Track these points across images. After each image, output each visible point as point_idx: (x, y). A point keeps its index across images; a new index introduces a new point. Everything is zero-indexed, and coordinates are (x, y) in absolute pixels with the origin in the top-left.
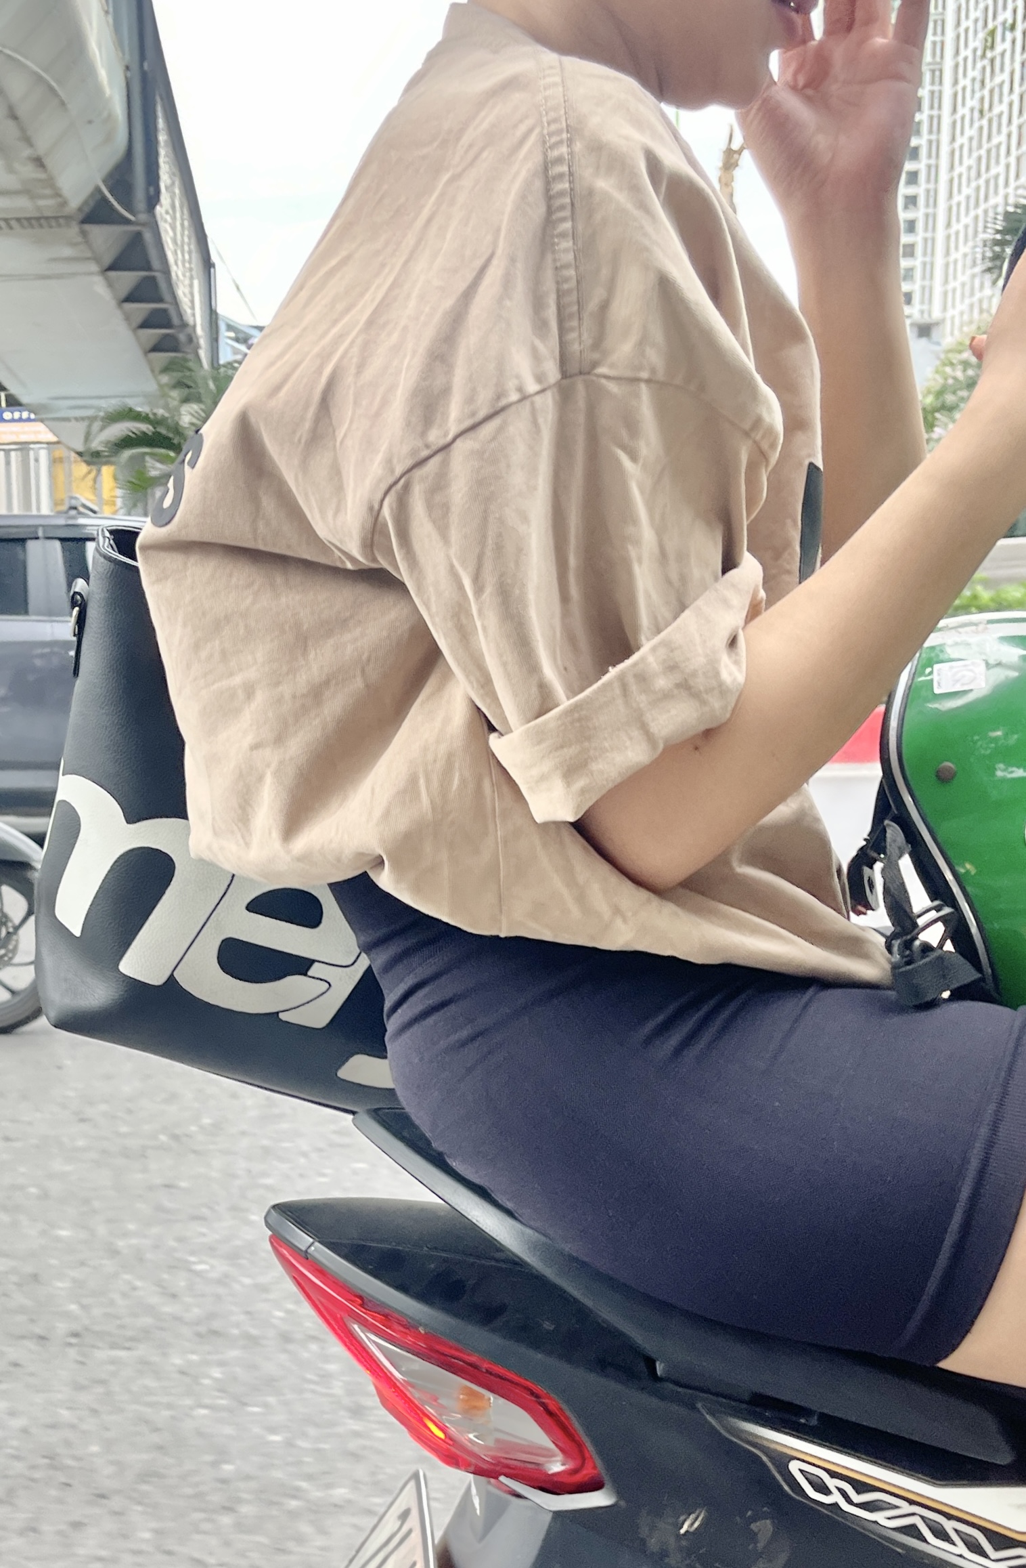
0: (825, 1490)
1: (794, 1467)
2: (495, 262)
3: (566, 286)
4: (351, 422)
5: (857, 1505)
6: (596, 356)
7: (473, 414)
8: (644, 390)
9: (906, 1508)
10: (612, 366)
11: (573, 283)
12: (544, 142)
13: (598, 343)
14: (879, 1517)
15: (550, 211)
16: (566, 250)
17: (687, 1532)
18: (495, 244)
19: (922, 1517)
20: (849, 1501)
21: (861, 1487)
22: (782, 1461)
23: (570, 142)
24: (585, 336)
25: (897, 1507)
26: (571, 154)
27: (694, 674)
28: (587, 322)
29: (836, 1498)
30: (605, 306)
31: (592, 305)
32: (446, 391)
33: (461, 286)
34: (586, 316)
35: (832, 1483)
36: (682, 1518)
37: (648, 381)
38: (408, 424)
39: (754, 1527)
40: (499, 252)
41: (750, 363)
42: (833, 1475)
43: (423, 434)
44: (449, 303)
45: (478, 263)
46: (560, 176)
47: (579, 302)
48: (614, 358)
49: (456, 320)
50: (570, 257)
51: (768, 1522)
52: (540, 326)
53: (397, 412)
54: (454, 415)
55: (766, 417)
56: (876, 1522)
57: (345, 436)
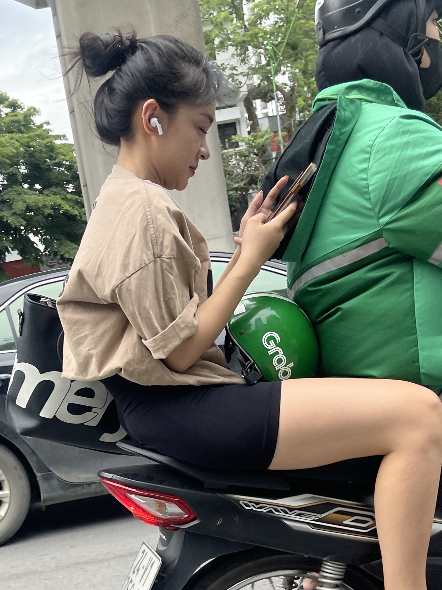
0: (249, 506)
1: (241, 502)
2: (137, 235)
3: (153, 239)
4: (107, 271)
5: (257, 508)
6: (161, 253)
7: (135, 269)
8: (173, 260)
9: (269, 506)
10: (165, 255)
11: (155, 238)
12: (144, 207)
13: (161, 251)
14: (262, 510)
15: (148, 222)
16: (152, 231)
17: (219, 524)
18: (136, 230)
19: (273, 508)
20: (255, 508)
21: (257, 504)
22: (238, 501)
23: (150, 207)
24: (159, 249)
25: (266, 507)
26: (151, 210)
27: (188, 323)
28: (159, 247)
29: (252, 507)
30: (162, 242)
31: (159, 242)
32: (128, 264)
33: (129, 240)
34: (158, 245)
35: (250, 504)
36: (217, 521)
37: (173, 258)
38: (121, 272)
39: (235, 519)
40: (138, 232)
41: (194, 253)
42: (250, 502)
43: (124, 274)
44: (127, 244)
45: (133, 235)
46: (149, 215)
47: (156, 242)
48: (165, 254)
49: (129, 248)
50: (153, 232)
51: (237, 517)
52: (148, 248)
53: (118, 269)
54: (131, 270)
55: (198, 264)
56: (262, 511)
57: (105, 275)
